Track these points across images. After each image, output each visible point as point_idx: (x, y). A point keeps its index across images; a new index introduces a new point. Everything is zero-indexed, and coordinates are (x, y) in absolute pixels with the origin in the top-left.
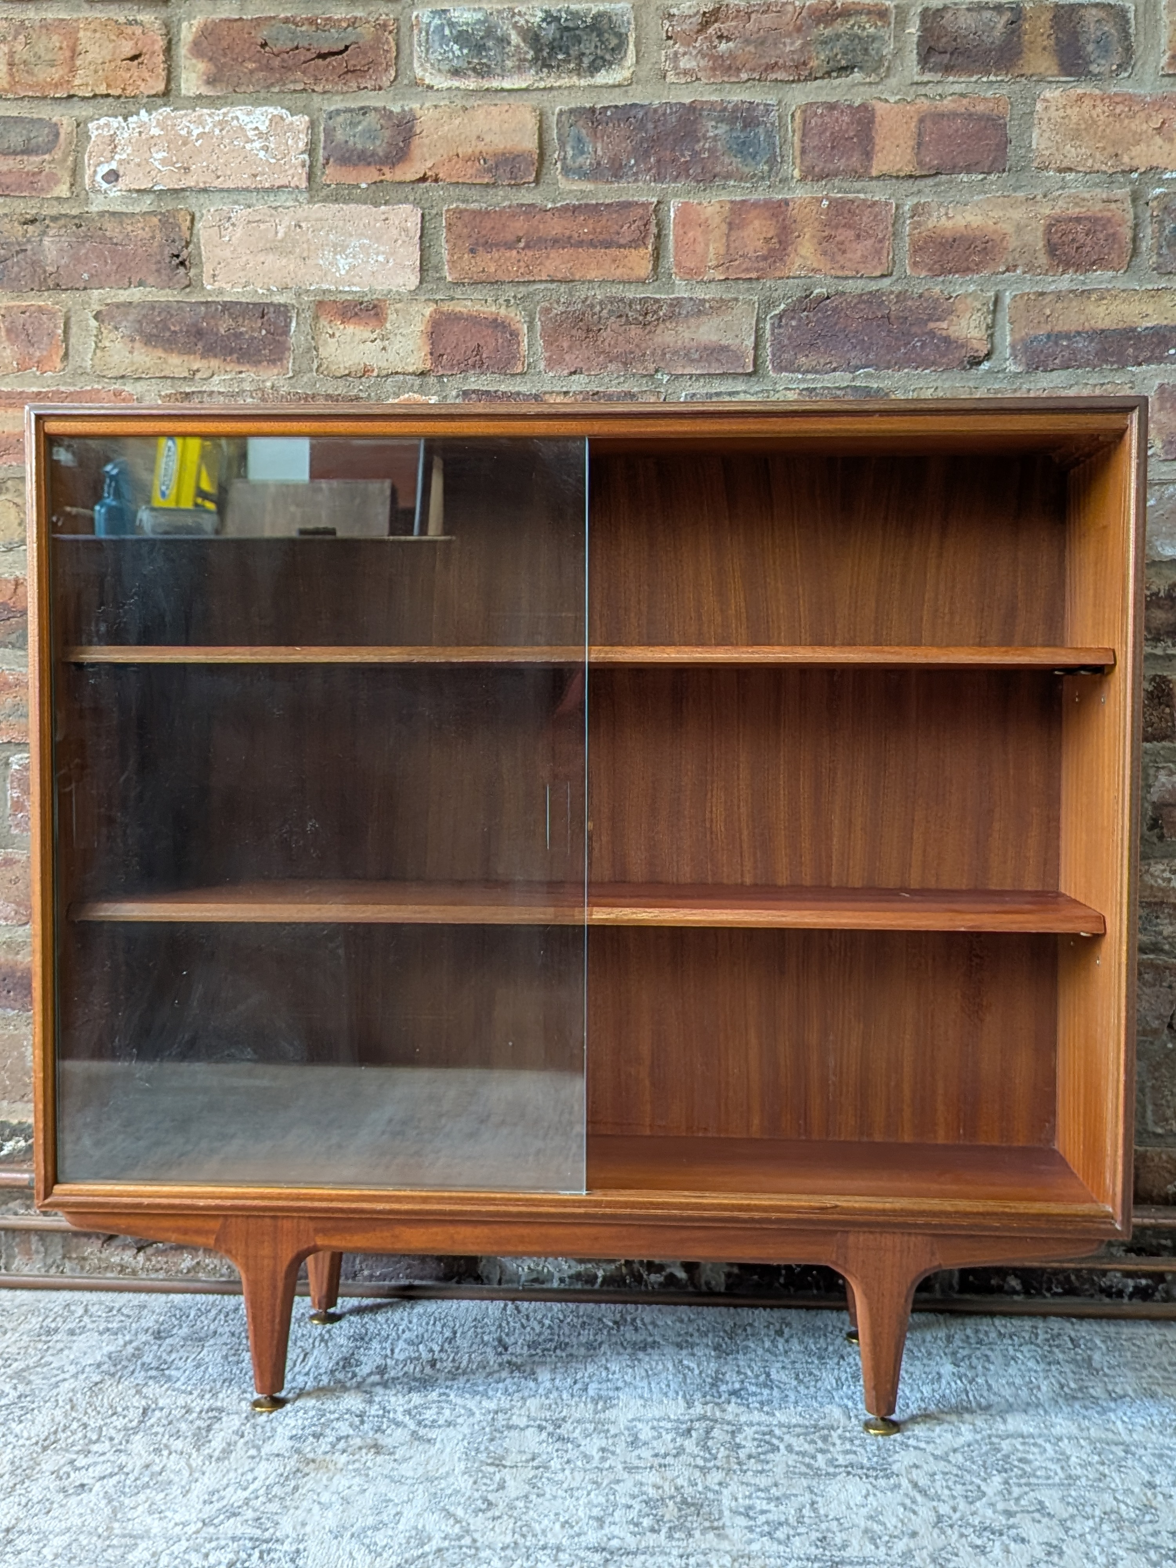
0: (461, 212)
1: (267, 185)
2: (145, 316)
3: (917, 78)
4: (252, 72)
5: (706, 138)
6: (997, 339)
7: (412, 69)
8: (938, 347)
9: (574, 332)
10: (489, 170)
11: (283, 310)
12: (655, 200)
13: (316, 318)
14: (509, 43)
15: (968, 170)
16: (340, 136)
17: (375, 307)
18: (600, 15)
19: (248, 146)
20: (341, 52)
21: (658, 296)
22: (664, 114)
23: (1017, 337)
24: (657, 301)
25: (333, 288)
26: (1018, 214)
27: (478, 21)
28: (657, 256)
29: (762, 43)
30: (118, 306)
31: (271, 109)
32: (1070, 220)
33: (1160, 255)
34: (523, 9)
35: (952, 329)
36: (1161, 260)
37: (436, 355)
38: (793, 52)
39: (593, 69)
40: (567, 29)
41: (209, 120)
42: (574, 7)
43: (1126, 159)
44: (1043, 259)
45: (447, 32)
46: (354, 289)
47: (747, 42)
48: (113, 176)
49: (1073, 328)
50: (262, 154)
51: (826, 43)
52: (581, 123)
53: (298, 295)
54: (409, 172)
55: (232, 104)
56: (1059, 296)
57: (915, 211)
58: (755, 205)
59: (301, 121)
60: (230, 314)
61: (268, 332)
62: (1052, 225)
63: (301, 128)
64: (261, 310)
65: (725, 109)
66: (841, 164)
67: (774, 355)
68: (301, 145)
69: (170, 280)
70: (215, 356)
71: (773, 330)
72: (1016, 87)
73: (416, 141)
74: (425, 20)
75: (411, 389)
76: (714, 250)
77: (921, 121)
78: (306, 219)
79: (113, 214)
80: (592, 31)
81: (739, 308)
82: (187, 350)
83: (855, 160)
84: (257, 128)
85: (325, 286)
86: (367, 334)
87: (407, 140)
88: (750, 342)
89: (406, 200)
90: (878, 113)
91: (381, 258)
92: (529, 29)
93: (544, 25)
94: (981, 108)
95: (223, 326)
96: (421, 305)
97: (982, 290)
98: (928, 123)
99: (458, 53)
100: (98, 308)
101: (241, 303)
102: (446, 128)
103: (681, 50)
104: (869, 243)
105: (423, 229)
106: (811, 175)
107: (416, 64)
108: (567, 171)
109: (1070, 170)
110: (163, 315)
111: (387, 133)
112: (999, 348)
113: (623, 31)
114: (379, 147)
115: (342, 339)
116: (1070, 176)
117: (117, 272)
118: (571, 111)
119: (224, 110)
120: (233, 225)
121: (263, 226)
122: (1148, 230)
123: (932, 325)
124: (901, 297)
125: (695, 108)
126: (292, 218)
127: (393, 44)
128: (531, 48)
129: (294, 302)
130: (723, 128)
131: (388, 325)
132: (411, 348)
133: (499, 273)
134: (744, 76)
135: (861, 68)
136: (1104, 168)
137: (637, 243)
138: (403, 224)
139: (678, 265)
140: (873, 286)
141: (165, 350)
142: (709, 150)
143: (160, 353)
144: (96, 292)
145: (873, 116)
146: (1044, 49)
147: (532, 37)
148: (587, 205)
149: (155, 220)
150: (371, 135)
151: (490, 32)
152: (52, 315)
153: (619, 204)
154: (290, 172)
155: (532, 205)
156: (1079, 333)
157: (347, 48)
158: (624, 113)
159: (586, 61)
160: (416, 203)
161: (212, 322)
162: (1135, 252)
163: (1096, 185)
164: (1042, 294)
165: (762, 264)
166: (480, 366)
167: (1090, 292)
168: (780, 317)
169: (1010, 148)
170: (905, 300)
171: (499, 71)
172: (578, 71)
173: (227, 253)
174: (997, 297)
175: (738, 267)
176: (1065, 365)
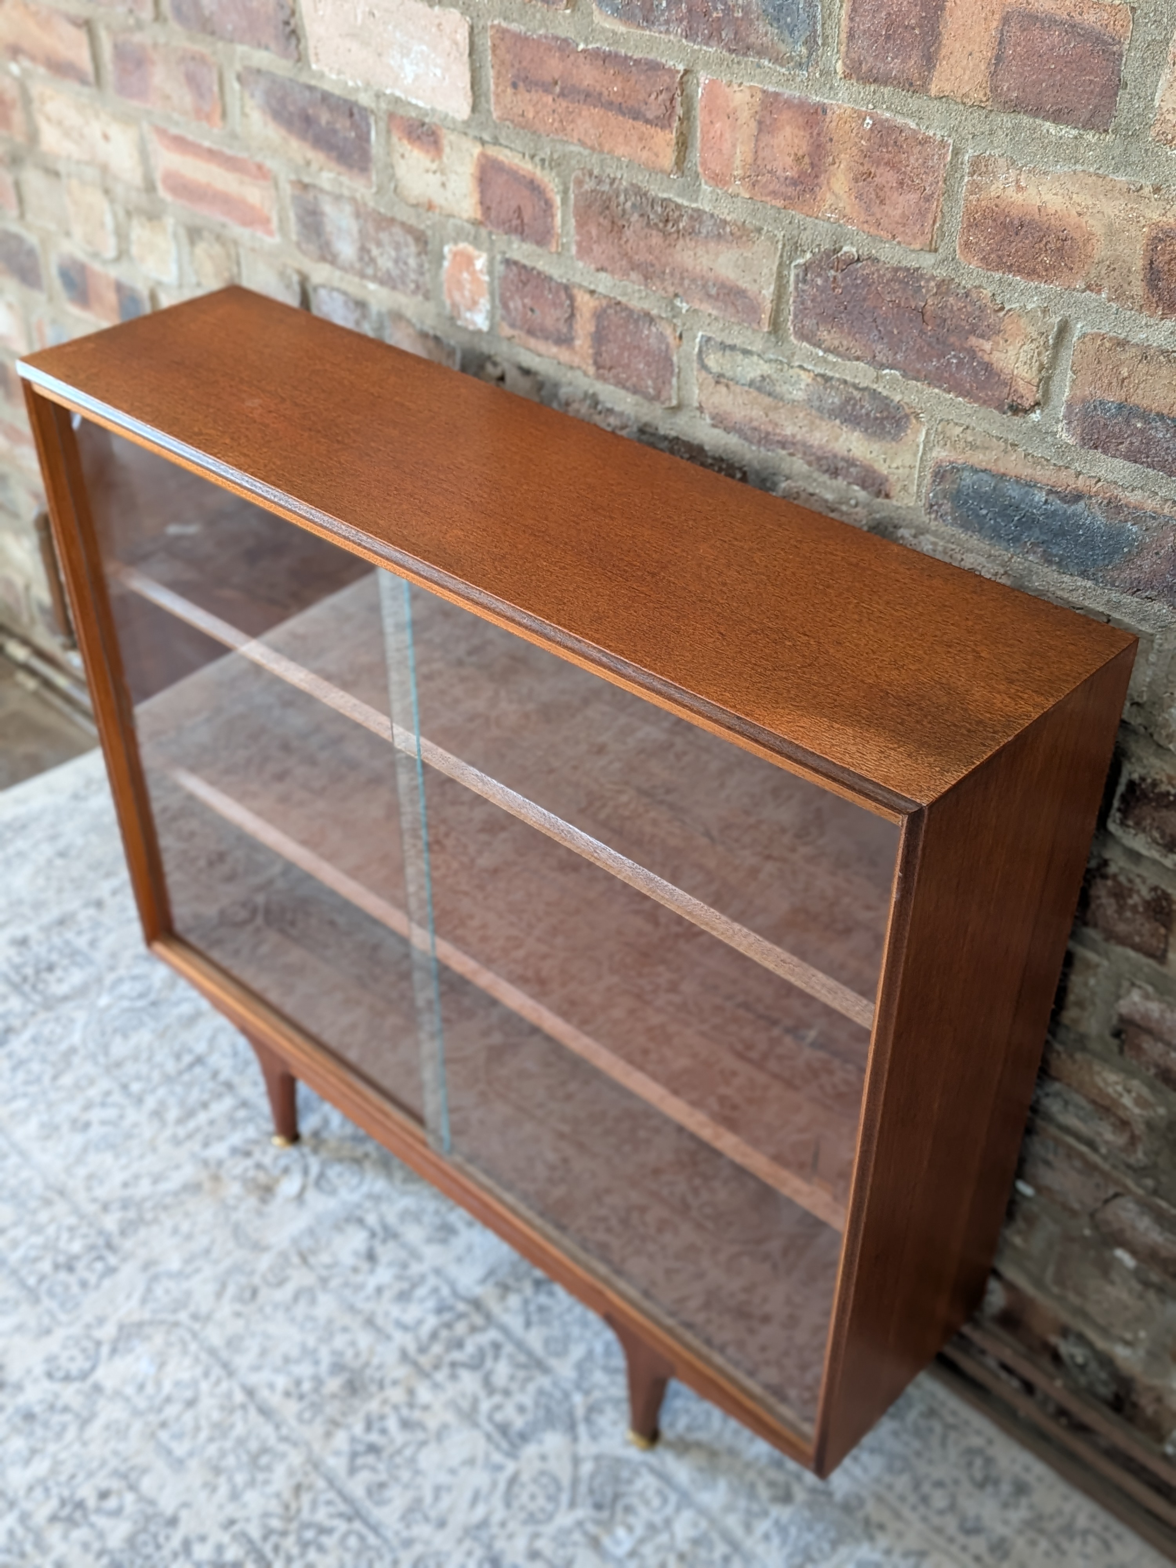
0: (504, 32)
2: (270, 89)
6: (1054, 387)
8: (976, 374)
9: (602, 219)
11: (362, 114)
12: (681, 67)
13: (389, 132)
15: (1058, 119)
17: (434, 132)
21: (679, 200)
23: (1078, 394)
25: (403, 96)
26: (1112, 209)
28: (683, 144)
35: (996, 355)
37: (486, 208)
44: (1139, 288)
46: (419, 104)
49: (1156, 407)
53: (376, 96)
56: (1146, 353)
57: (978, 165)
58: (789, 103)
60: (328, 106)
61: (356, 135)
62: (1159, 239)
64: (350, 109)
66: (895, 66)
67: (796, 316)
69: (286, 49)
70: (322, 149)
71: (797, 282)
75: (465, 238)
76: (742, 154)
77: (1006, 20)
78: (376, 7)
81: (762, 244)
82: (302, 135)
83: (912, 67)
85: (396, 93)
86: (429, 164)
88: (768, 292)
89: (455, 5)
91: (438, 72)
94: (1090, 18)
95: (324, 118)
96: (471, 143)
97: (1045, 311)
98: (1015, 27)
100: (240, 68)
101: (335, 96)
104: (912, 197)
105: (471, 44)
106: (855, 71)
110: (282, 91)
112: (1054, 401)
115: (410, 162)
117: (249, 30)
121: (345, 7)
123: (973, 341)
124: (943, 287)
129: (373, 105)
131: (445, 158)
132: (464, 190)
133: (536, 120)
137: (662, 122)
138: (453, 35)
139: (705, 164)
140: (912, 262)
141: (287, 130)
142: (742, 7)
143: (284, 132)
144: (238, 48)
148: (617, 55)
152: (210, 66)
153: (647, 63)
155: (566, 41)
156: (1161, 416)
160: (464, 10)
161: (316, 112)
164: (1123, 344)
165: (790, 191)
166: (522, 231)
168: (806, 268)
169: (1123, 95)
170: (947, 292)
173: (323, 31)
174: (1064, 329)
175: (764, 186)
176: (1132, 457)
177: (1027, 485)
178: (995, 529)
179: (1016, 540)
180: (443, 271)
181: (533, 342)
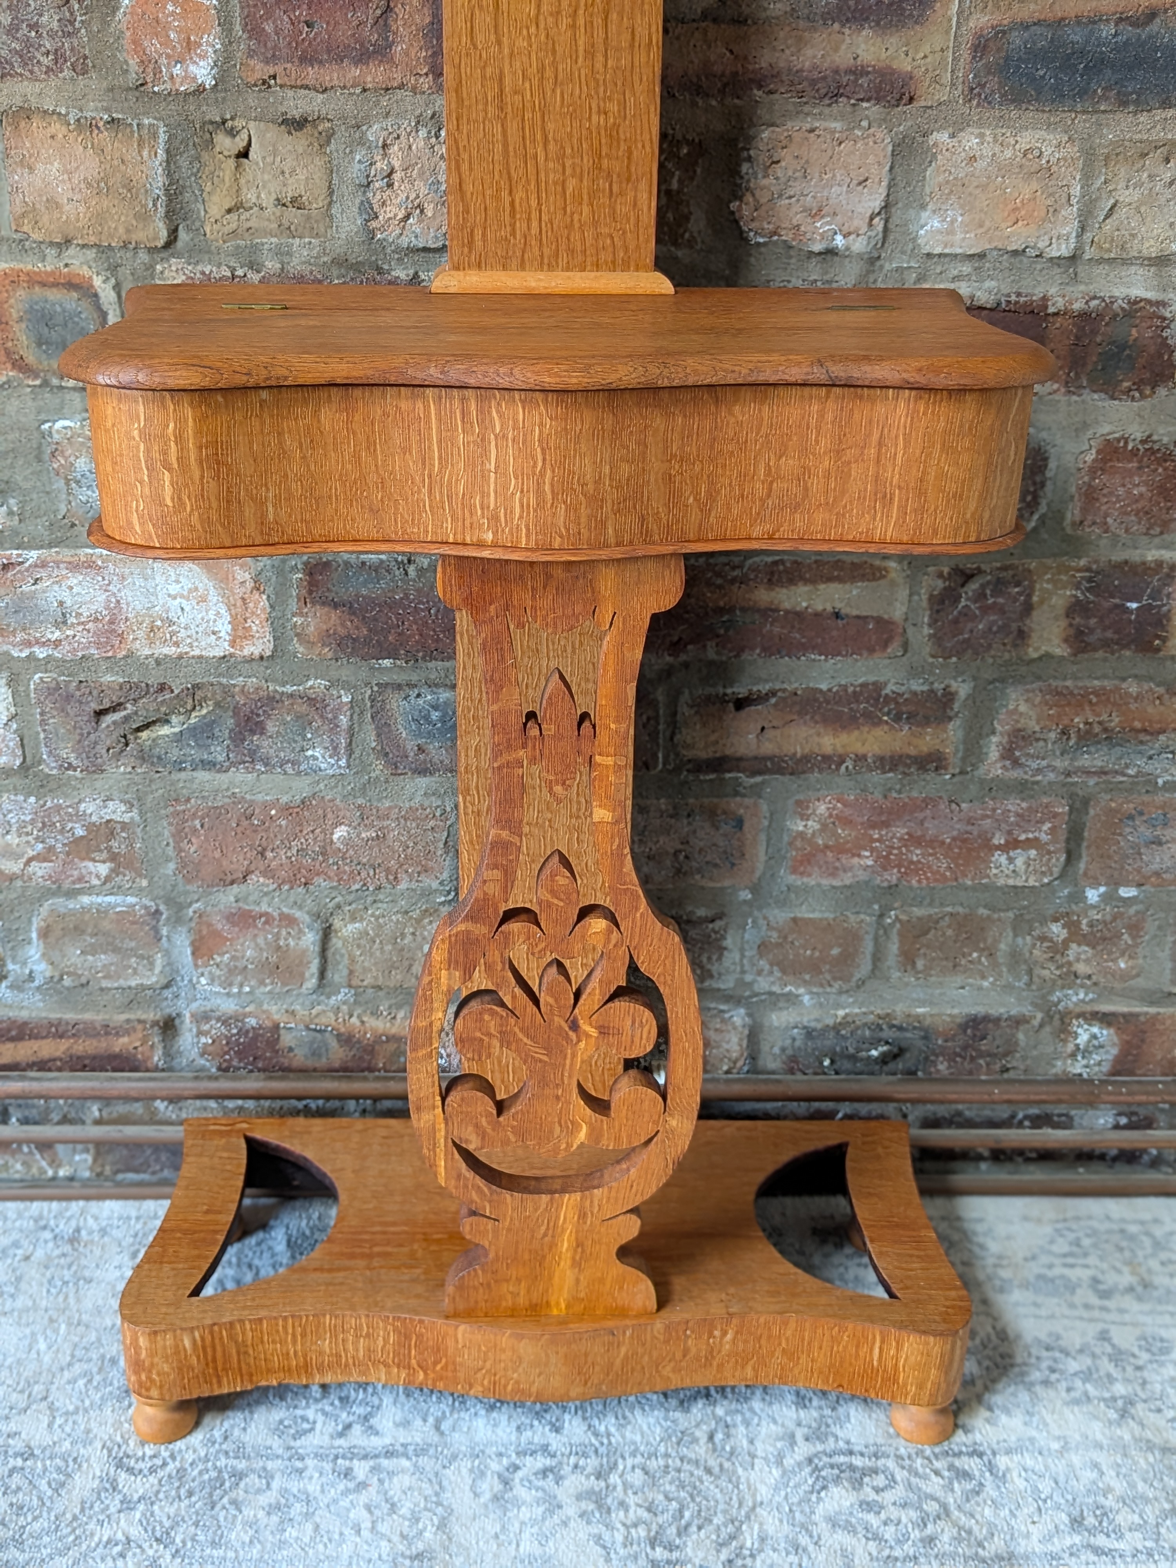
177: (1091, 21)
179: (1083, 92)
180: (120, 14)
181: (311, 73)
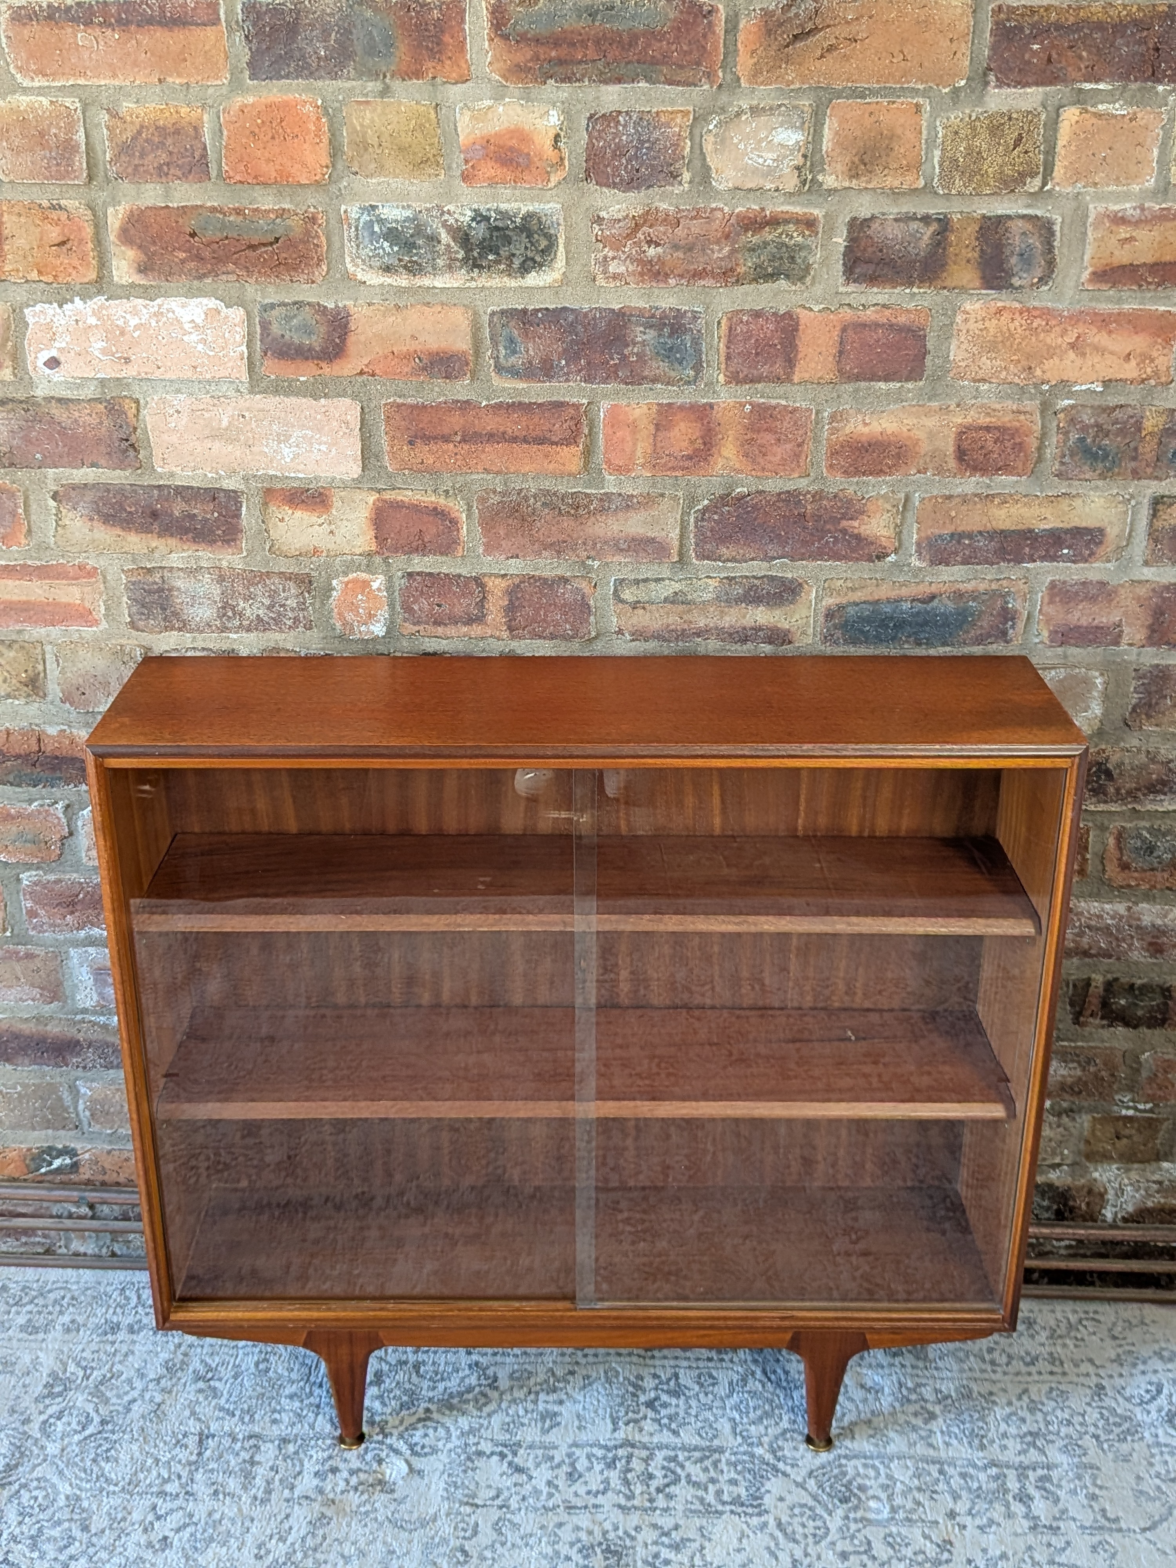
0: (399, 406)
1: (208, 376)
2: (101, 498)
3: (842, 289)
4: (183, 261)
5: (635, 344)
6: (905, 536)
7: (344, 263)
8: (849, 542)
9: (510, 521)
10: (424, 369)
11: (233, 496)
12: (585, 401)
13: (265, 504)
14: (439, 242)
15: (886, 379)
16: (276, 329)
17: (321, 494)
18: (529, 216)
19: (186, 338)
20: (271, 244)
21: (588, 491)
22: (594, 319)
23: (923, 535)
24: (587, 495)
25: (279, 474)
26: (931, 422)
27: (407, 219)
28: (588, 453)
29: (690, 249)
30: (74, 487)
31: (205, 301)
32: (981, 428)
33: (1062, 463)
34: (451, 207)
35: (863, 527)
36: (1063, 468)
37: (380, 538)
38: (721, 259)
39: (524, 270)
40: (497, 228)
41: (145, 311)
42: (504, 206)
43: (1038, 372)
44: (952, 463)
45: (376, 228)
46: (301, 475)
47: (676, 247)
48: (53, 363)
49: (976, 528)
50: (200, 347)
51: (754, 250)
52: (513, 323)
53: (246, 479)
54: (347, 367)
55: (166, 295)
56: (965, 499)
57: (833, 418)
58: (681, 408)
59: (237, 314)
60: (183, 498)
61: (220, 514)
62: (962, 433)
63: (237, 321)
64: (212, 495)
65: (653, 316)
66: (765, 370)
67: (697, 545)
68: (238, 338)
69: (122, 462)
70: (172, 535)
71: (696, 522)
72: (939, 299)
73: (352, 339)
74: (354, 216)
75: (359, 569)
76: (642, 449)
77: (844, 330)
78: (248, 409)
79: (60, 400)
80: (522, 231)
81: (666, 503)
82: (145, 529)
83: (778, 368)
84: (193, 321)
85: (271, 472)
86: (314, 519)
87: (343, 337)
88: (675, 534)
89: (343, 394)
90: (802, 322)
91: (323, 448)
92: (459, 229)
93: (474, 224)
94: (902, 319)
95: (178, 508)
96: (365, 494)
97: (893, 492)
98: (850, 332)
99: (388, 250)
100: (55, 488)
101: (192, 488)
102: (380, 326)
103: (610, 254)
104: (788, 446)
105: (362, 420)
106: (735, 379)
107: (348, 259)
108: (499, 369)
109: (984, 380)
110: (118, 497)
111: (323, 329)
112: (906, 544)
113: (552, 231)
114: (315, 341)
115: (291, 523)
116: (984, 387)
117: (68, 454)
118: (503, 312)
119: (159, 301)
120: (178, 412)
121: (207, 415)
122: (1054, 439)
123: (844, 523)
124: (818, 496)
125: (624, 314)
126: (235, 408)
127: (323, 239)
128: (461, 247)
129: (242, 487)
130: (651, 334)
131: (334, 512)
132: (357, 532)
133: (438, 464)
134: (673, 282)
135: (787, 277)
136: (1017, 380)
137: (571, 440)
138: (343, 417)
139: (608, 462)
140: (790, 486)
141: (123, 529)
142: (637, 354)
143: (119, 531)
144: (51, 472)
145: (797, 324)
146: (968, 261)
147: (463, 237)
148: (520, 403)
149: (101, 407)
150: (307, 330)
151: (419, 230)
152: (12, 495)
153: (551, 403)
154: (230, 364)
155: (467, 402)
156: (980, 533)
157: (277, 240)
158: (555, 315)
159: (517, 263)
160: (355, 397)
161: (166, 505)
162: (1040, 459)
163: (1009, 396)
164: (950, 497)
165: (688, 463)
166: (422, 549)
167: (993, 496)
168: (705, 510)
169: (928, 358)
170: (821, 499)
171: (430, 269)
172: (509, 272)
173: (174, 439)
174: (907, 499)
175: (665, 464)
176: (965, 562)
177: (896, 601)
178: (876, 637)
179: (893, 639)
180: (331, 600)
181: (440, 630)
